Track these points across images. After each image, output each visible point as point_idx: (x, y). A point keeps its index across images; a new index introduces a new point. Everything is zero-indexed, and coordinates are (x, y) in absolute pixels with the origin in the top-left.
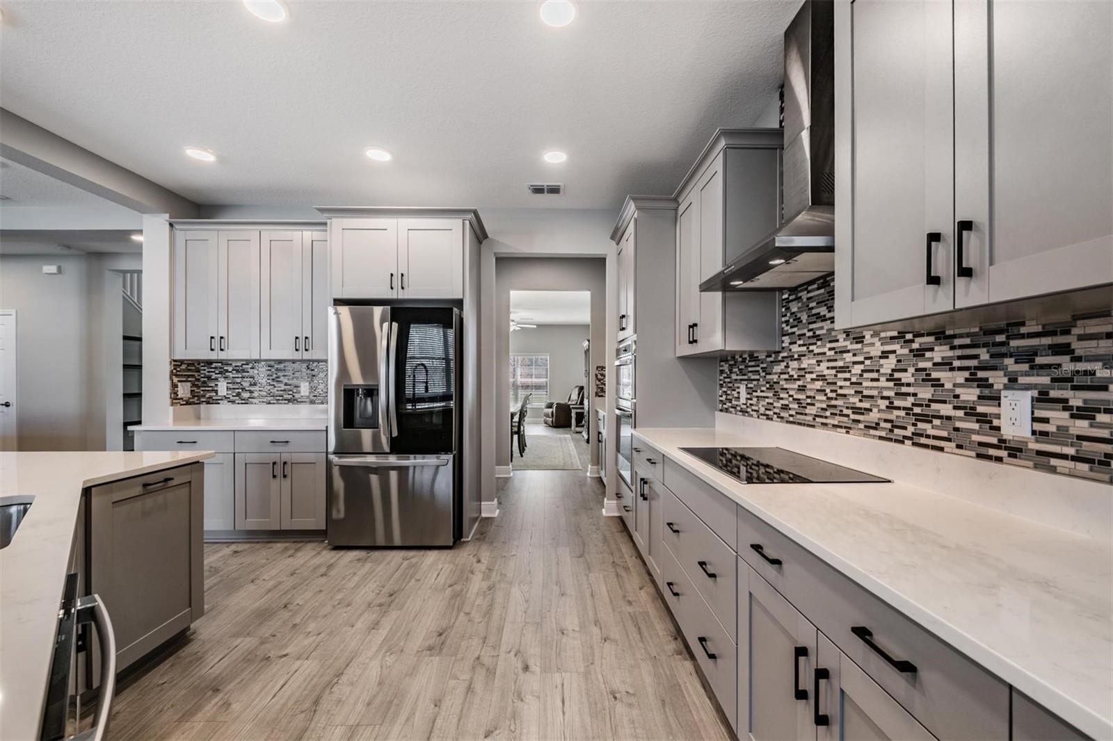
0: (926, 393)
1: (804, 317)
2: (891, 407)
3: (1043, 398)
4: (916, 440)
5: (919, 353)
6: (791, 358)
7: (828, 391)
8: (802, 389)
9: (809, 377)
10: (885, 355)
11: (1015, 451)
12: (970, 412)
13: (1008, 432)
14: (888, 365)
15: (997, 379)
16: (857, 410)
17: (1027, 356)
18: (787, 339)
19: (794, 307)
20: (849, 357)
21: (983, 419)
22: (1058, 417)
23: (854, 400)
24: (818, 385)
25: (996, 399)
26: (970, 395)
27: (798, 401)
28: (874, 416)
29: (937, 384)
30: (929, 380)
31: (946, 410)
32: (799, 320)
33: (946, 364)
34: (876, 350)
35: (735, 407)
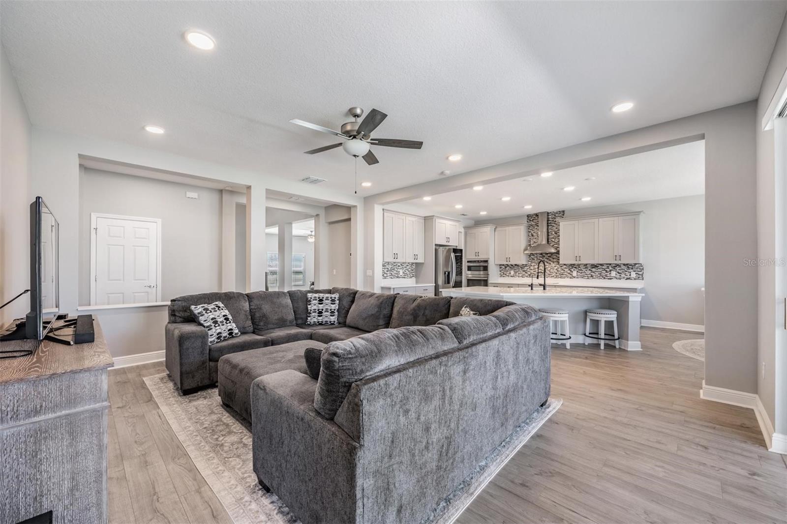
0: (562, 271)
1: (536, 259)
3: (577, 272)
4: (561, 277)
5: (561, 267)
10: (555, 266)
11: (574, 277)
12: (569, 273)
13: (574, 275)
15: (572, 270)
17: (575, 268)
18: (530, 263)
19: (532, 257)
20: (548, 266)
21: (571, 274)
22: (579, 273)
23: (549, 273)
25: (572, 272)
26: (569, 272)
28: (553, 275)
29: (565, 270)
30: (563, 270)
31: (566, 273)
32: (534, 259)
33: (565, 268)
34: (554, 265)
35: (508, 276)
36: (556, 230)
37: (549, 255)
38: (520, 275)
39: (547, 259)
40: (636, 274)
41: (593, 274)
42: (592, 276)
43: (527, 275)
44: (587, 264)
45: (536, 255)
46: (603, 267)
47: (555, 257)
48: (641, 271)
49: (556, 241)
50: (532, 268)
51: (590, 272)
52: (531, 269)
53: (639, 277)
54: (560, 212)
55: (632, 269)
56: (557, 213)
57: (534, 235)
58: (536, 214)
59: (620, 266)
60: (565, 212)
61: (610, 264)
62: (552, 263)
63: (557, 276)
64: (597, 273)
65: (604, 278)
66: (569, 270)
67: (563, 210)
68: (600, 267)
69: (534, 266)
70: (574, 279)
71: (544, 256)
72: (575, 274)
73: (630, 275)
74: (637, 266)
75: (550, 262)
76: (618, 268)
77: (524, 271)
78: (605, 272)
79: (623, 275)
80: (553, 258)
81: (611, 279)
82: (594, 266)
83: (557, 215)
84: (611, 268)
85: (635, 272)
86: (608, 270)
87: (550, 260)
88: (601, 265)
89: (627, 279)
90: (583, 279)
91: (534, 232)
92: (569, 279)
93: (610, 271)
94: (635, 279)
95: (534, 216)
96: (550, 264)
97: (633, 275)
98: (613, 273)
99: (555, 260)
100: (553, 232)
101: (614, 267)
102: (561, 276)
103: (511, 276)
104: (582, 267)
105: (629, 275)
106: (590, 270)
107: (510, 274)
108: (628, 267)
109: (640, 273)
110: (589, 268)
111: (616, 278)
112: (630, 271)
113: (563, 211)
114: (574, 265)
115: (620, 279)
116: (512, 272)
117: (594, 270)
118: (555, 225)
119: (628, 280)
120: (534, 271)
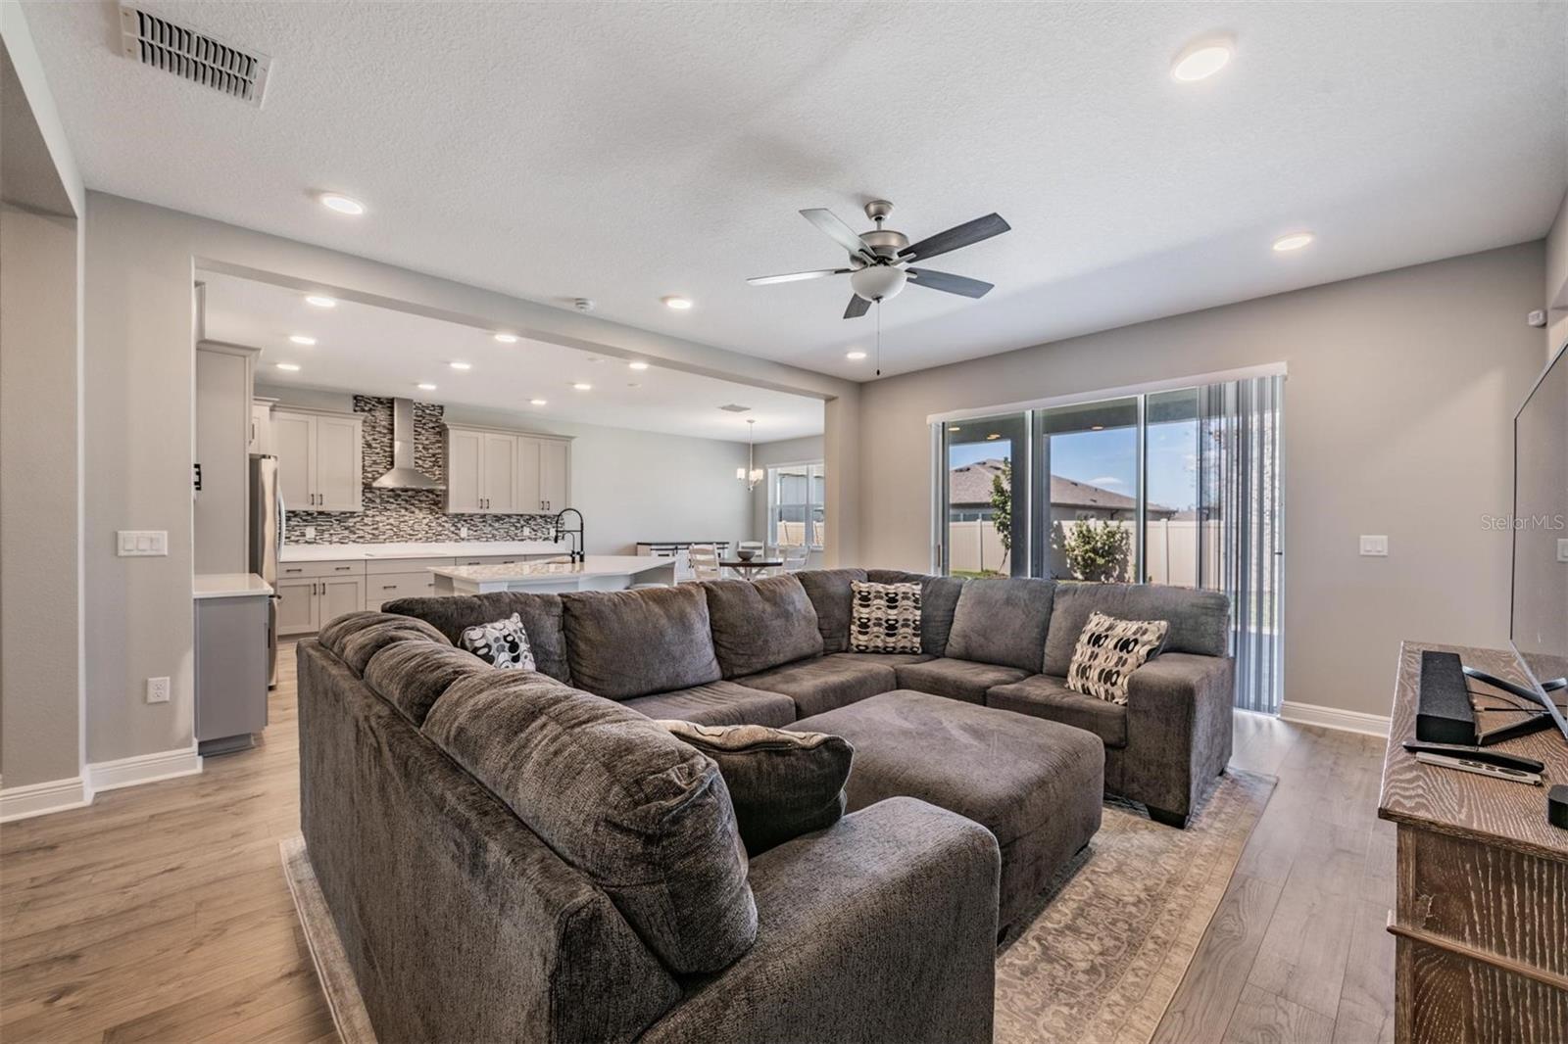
0: (441, 529)
1: (378, 501)
2: (427, 533)
3: (469, 529)
4: (436, 541)
5: (438, 518)
6: (367, 516)
7: (395, 529)
8: (376, 529)
9: (381, 524)
11: (463, 539)
12: (453, 532)
13: (462, 536)
14: (425, 521)
15: (459, 525)
16: (410, 535)
17: (465, 521)
18: (362, 508)
20: (407, 518)
21: (456, 534)
22: (471, 532)
23: (411, 532)
24: (388, 527)
25: (459, 529)
26: (453, 529)
27: (373, 534)
28: (420, 536)
29: (443, 526)
30: (440, 525)
31: (446, 532)
33: (446, 522)
35: (297, 541)
36: (427, 442)
37: (410, 493)
38: (335, 539)
39: (406, 501)
41: (495, 532)
42: (494, 536)
43: (353, 537)
44: (485, 515)
45: (378, 492)
46: (512, 520)
47: (424, 498)
48: (562, 527)
49: (426, 466)
50: (366, 520)
51: (490, 528)
52: (366, 525)
53: (559, 536)
54: (433, 406)
56: (428, 408)
57: (374, 445)
58: (379, 399)
59: (535, 520)
60: (446, 410)
61: (522, 516)
62: (417, 511)
63: (428, 538)
64: (502, 531)
65: (514, 539)
66: (453, 525)
67: (440, 404)
68: (507, 520)
69: (373, 516)
70: (463, 543)
71: (399, 496)
72: (464, 532)
73: (548, 533)
75: (413, 509)
76: (532, 523)
77: (346, 529)
78: (513, 528)
79: (539, 534)
80: (420, 501)
81: (522, 540)
82: (498, 518)
83: (428, 412)
84: (522, 522)
86: (519, 525)
87: (413, 505)
88: (509, 516)
89: (545, 539)
90: (477, 543)
91: (374, 439)
92: (452, 543)
93: (522, 527)
95: (373, 403)
96: (413, 512)
97: (553, 533)
98: (527, 531)
99: (423, 505)
100: (420, 447)
101: (527, 521)
102: (437, 537)
103: (306, 542)
104: (477, 520)
105: (546, 533)
106: (490, 525)
107: (303, 535)
108: (546, 521)
109: (561, 530)
110: (489, 522)
111: (530, 538)
112: (548, 526)
113: (442, 408)
114: (463, 515)
115: (535, 539)
116: (310, 532)
117: (497, 525)
118: (423, 432)
119: (546, 542)
120: (374, 529)
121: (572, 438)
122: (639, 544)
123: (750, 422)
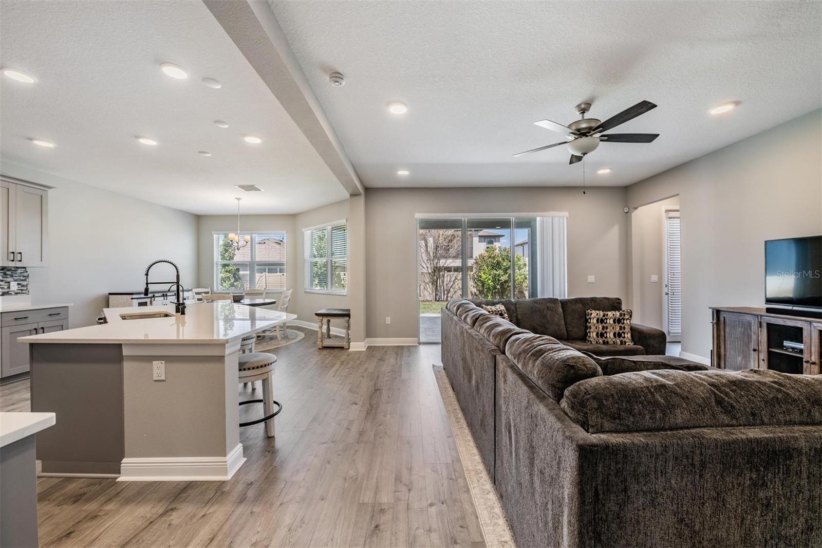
40: (18, 284)
48: (25, 280)
53: (22, 290)
55: (12, 276)
73: (9, 288)
74: (19, 271)
85: (16, 282)
94: (16, 294)
97: (14, 286)
105: (6, 287)
108: (5, 274)
109: (24, 283)
112: (8, 280)
121: (50, 188)
122: (110, 294)
123: (239, 199)
